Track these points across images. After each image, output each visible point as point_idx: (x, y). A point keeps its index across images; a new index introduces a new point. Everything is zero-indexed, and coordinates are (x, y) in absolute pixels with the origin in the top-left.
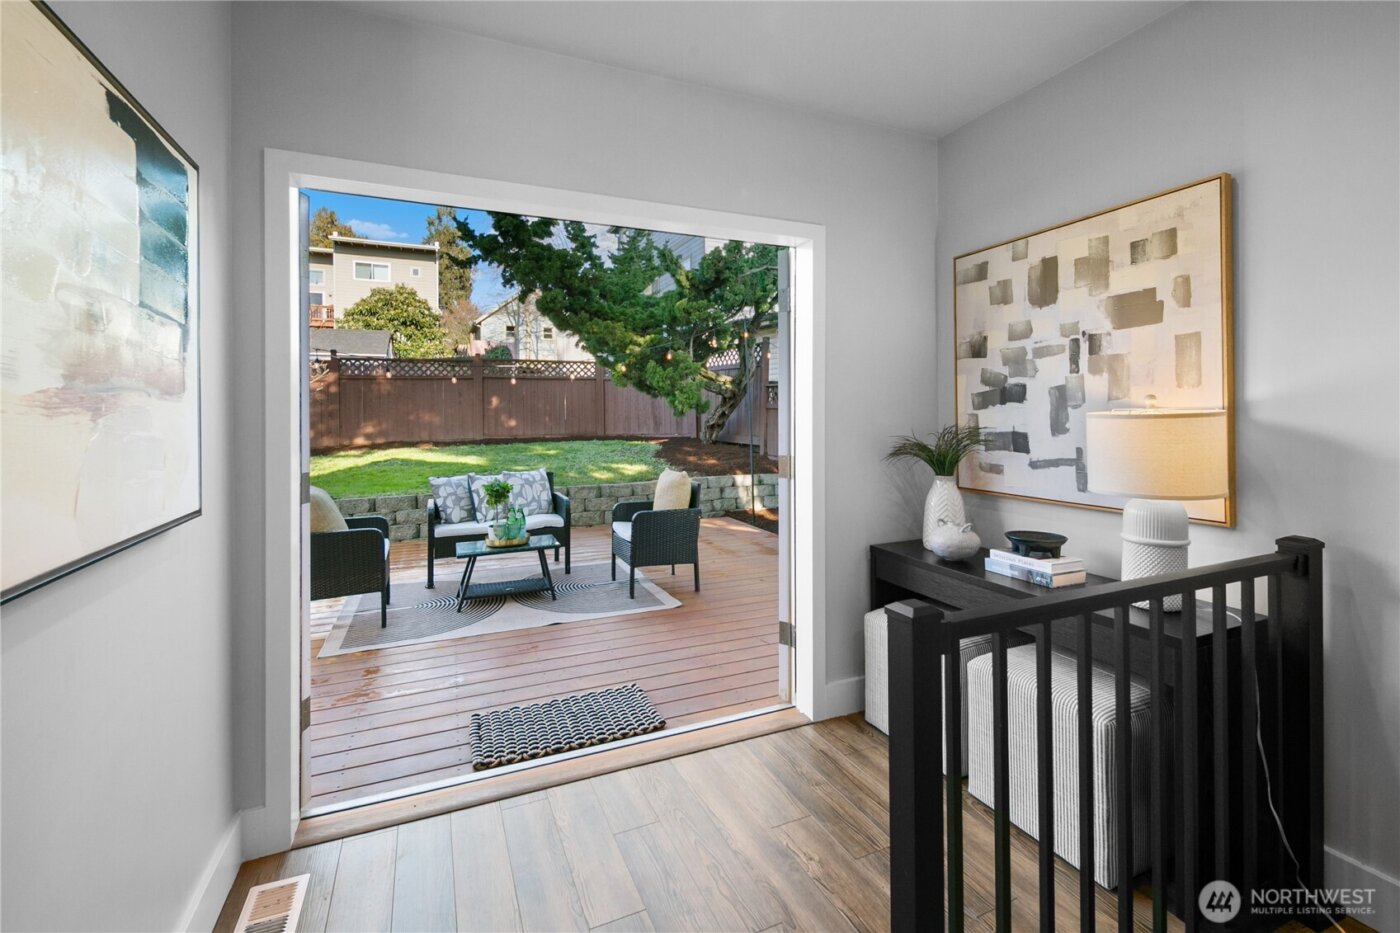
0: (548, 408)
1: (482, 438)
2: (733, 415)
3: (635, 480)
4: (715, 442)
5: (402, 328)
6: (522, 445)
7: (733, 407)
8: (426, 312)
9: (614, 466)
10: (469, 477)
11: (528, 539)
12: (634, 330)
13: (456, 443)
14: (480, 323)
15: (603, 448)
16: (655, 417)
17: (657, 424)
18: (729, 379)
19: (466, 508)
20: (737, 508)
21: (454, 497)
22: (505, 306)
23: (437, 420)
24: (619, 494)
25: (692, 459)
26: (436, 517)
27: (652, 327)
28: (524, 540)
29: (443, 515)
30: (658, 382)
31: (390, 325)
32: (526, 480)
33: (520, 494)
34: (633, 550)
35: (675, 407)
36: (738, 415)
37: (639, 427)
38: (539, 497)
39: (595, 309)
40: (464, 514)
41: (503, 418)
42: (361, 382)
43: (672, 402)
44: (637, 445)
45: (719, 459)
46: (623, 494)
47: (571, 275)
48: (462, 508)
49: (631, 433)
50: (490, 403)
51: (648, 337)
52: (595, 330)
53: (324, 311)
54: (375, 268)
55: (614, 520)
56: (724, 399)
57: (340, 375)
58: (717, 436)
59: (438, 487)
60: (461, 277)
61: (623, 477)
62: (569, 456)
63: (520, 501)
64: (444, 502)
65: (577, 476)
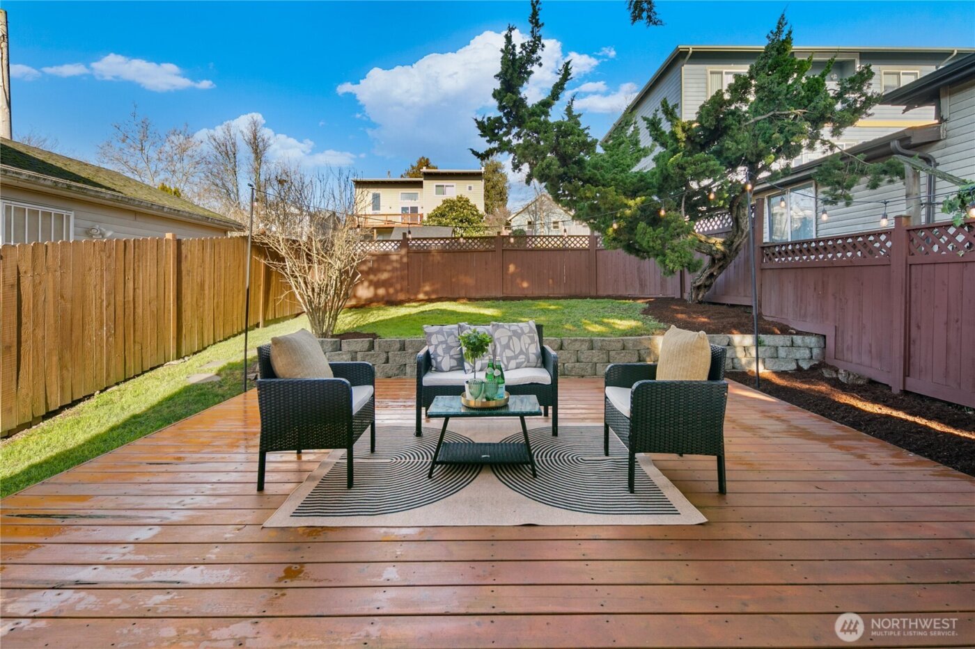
0: (551, 273)
1: (502, 296)
2: (721, 278)
3: (626, 335)
4: (700, 302)
5: (460, 224)
6: (530, 302)
7: (722, 268)
8: (475, 213)
9: (606, 320)
10: (460, 326)
11: (507, 400)
12: (625, 194)
13: (482, 299)
14: (510, 220)
15: (595, 306)
16: (641, 280)
17: (643, 285)
18: (720, 240)
19: (456, 357)
20: (734, 368)
21: (444, 346)
22: (527, 208)
23: (470, 281)
24: (610, 348)
25: (680, 316)
26: (426, 364)
27: (642, 190)
28: (503, 403)
29: (434, 362)
30: (648, 242)
31: (453, 222)
32: (515, 332)
33: (507, 346)
34: (633, 430)
35: (665, 266)
36: (726, 276)
37: (626, 289)
38: (527, 349)
39: (587, 177)
40: (454, 363)
41: (518, 281)
42: (421, 255)
43: (663, 262)
44: (625, 303)
45: (709, 318)
46: (614, 348)
47: (565, 143)
48: (451, 357)
49: (619, 293)
50: (508, 269)
51: (638, 199)
52: (587, 195)
53: (419, 217)
54: (447, 188)
55: (607, 384)
56: (713, 260)
57: (408, 250)
58: (703, 296)
59: (430, 335)
60: (501, 193)
61: (614, 331)
62: (566, 311)
63: (508, 353)
64: (435, 350)
65: (571, 328)
